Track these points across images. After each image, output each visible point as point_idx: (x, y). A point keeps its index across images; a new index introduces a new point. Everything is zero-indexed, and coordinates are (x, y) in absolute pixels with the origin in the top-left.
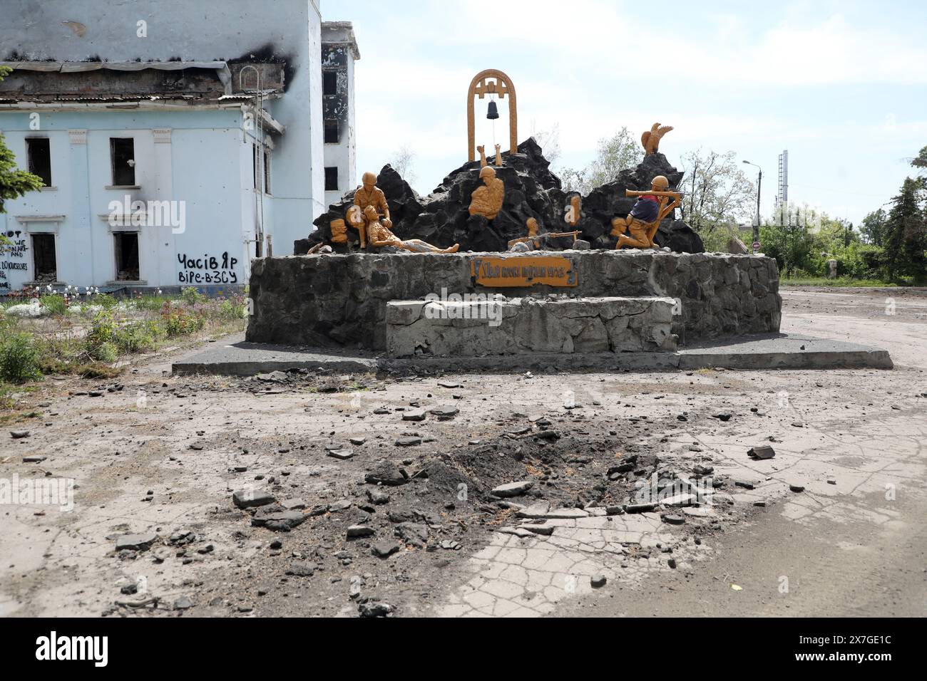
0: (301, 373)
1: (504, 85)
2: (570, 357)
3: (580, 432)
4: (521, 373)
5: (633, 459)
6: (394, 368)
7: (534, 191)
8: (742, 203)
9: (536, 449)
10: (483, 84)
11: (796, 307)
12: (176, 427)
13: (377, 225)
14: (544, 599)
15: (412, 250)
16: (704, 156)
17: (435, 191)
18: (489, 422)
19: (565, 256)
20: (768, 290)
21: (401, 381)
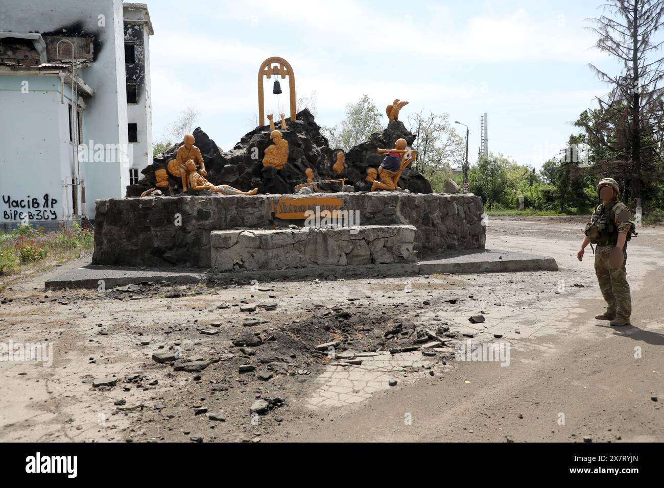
0: (150, 285)
1: (285, 69)
2: (345, 268)
3: (363, 313)
4: (312, 280)
5: (400, 326)
6: (219, 280)
7: (310, 149)
8: (454, 153)
9: (337, 324)
10: (269, 67)
11: (496, 231)
12: (78, 323)
13: (196, 174)
14: (365, 392)
15: (223, 193)
16: (426, 116)
17: (235, 148)
18: (300, 311)
19: (338, 197)
20: (476, 219)
21: (226, 288)
